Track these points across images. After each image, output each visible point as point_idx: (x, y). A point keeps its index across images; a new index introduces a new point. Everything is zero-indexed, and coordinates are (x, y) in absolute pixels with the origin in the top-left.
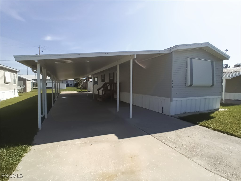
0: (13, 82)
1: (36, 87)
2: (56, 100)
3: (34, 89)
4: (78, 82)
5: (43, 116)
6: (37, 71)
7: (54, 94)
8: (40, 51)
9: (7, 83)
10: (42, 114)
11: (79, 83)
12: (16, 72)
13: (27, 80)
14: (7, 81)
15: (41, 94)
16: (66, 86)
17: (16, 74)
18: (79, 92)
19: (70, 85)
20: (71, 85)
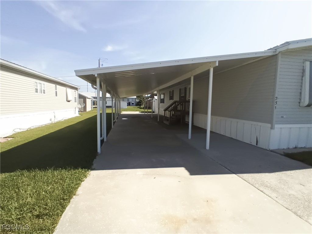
0: (74, 100)
1: (96, 106)
2: (116, 121)
3: (93, 108)
4: (141, 100)
5: (102, 138)
6: (96, 86)
7: (114, 114)
8: (100, 64)
9: (69, 101)
10: (101, 136)
11: (142, 102)
12: (76, 89)
13: (87, 98)
14: (69, 99)
15: (101, 114)
16: (127, 105)
17: (77, 91)
18: (142, 112)
19: (131, 103)
20: (133, 104)
